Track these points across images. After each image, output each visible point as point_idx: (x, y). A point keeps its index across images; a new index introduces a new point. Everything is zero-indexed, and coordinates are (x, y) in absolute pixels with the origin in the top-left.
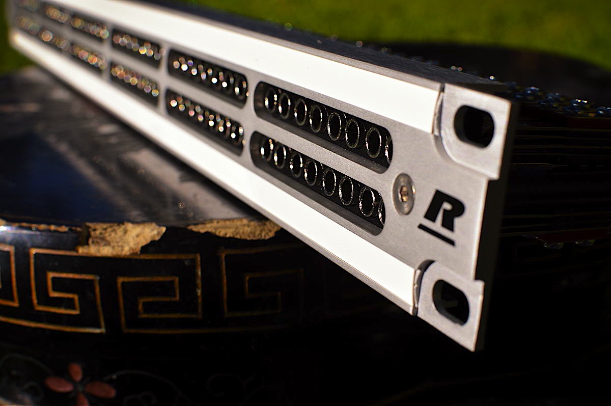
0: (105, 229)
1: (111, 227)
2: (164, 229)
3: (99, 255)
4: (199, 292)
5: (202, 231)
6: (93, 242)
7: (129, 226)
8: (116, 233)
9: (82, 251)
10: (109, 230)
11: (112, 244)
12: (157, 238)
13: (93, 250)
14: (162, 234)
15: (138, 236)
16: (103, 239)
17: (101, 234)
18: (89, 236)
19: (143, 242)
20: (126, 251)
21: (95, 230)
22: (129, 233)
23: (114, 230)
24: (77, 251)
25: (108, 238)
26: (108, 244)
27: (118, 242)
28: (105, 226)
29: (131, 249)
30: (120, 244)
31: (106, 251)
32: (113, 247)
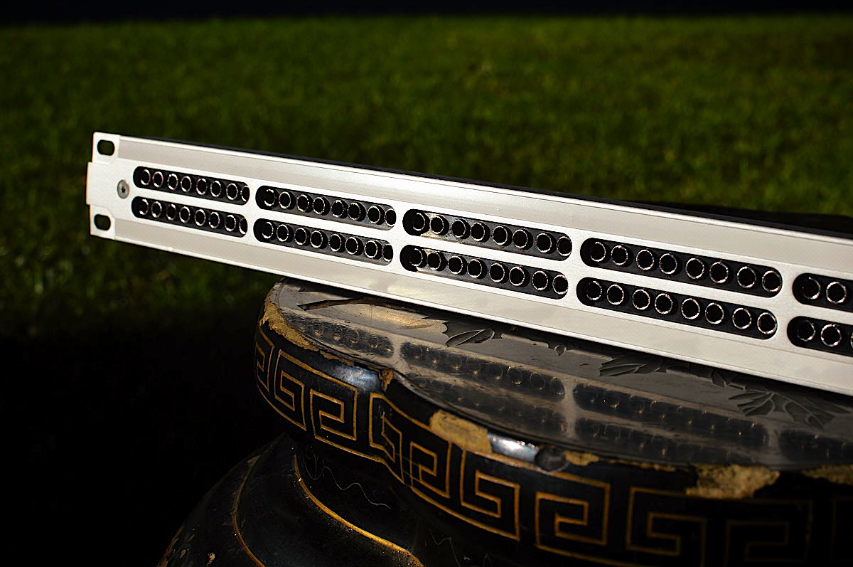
0: (711, 470)
1: (717, 468)
2: (777, 474)
3: (708, 497)
4: (808, 537)
5: (816, 476)
6: (701, 484)
7: (737, 468)
8: (724, 475)
9: (689, 492)
10: (715, 471)
11: (722, 487)
12: (771, 482)
13: (701, 492)
14: (775, 479)
15: (749, 479)
16: (712, 481)
17: (708, 475)
18: (696, 477)
19: (756, 486)
20: (738, 493)
21: (701, 471)
22: (737, 475)
23: (721, 472)
24: (685, 492)
25: (717, 480)
26: (717, 486)
27: (727, 485)
28: (711, 467)
29: (743, 492)
30: (730, 486)
31: (715, 493)
32: (723, 490)
